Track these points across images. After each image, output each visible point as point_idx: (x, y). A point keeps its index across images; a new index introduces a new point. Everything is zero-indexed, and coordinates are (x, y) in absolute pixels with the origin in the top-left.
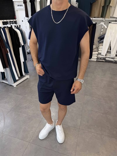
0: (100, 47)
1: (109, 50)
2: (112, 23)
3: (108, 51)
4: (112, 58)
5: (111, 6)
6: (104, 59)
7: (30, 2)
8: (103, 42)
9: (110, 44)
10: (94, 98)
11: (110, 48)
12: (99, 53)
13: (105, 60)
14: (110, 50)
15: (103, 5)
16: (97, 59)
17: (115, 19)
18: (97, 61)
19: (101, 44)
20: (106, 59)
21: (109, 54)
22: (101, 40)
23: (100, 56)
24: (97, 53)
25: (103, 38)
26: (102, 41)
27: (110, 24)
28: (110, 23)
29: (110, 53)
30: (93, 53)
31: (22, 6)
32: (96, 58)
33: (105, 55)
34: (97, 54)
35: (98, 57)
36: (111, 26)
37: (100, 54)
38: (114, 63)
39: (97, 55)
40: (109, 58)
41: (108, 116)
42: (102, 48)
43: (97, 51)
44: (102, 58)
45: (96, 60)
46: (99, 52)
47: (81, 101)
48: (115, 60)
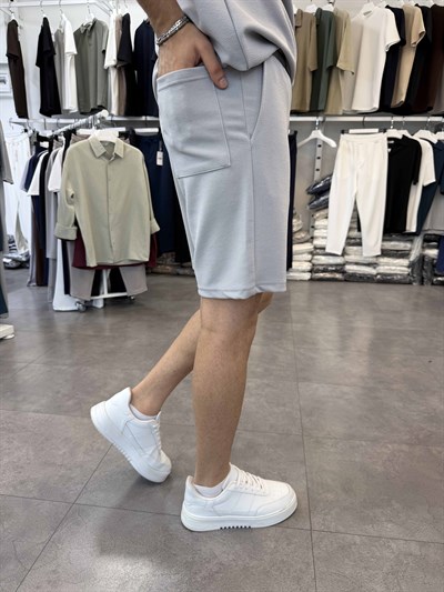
0: (317, 223)
1: (355, 233)
2: (351, 131)
3: (348, 238)
4: (369, 265)
5: (342, 71)
6: (340, 269)
7: (37, 64)
8: (325, 205)
9: (355, 210)
10: (346, 389)
11: (355, 226)
12: (316, 248)
13: (344, 272)
14: (359, 229)
15: (311, 65)
16: (310, 271)
17: (360, 119)
18: (311, 280)
19: (322, 213)
20: (348, 267)
21: (355, 248)
22: (317, 198)
23: (323, 260)
24: (308, 247)
25: (326, 189)
26: (322, 198)
27: (343, 137)
28: (343, 132)
29: (360, 244)
30: (296, 248)
31: (4, 81)
32: (307, 266)
33: (343, 255)
34: (311, 253)
35: (314, 261)
36: (348, 141)
37: (321, 250)
38: (379, 282)
39: (310, 257)
40: (357, 264)
41: (440, 453)
42: (326, 228)
43: (307, 241)
44: (331, 265)
45: (307, 276)
46: (316, 242)
47: (284, 405)
48: (382, 269)
